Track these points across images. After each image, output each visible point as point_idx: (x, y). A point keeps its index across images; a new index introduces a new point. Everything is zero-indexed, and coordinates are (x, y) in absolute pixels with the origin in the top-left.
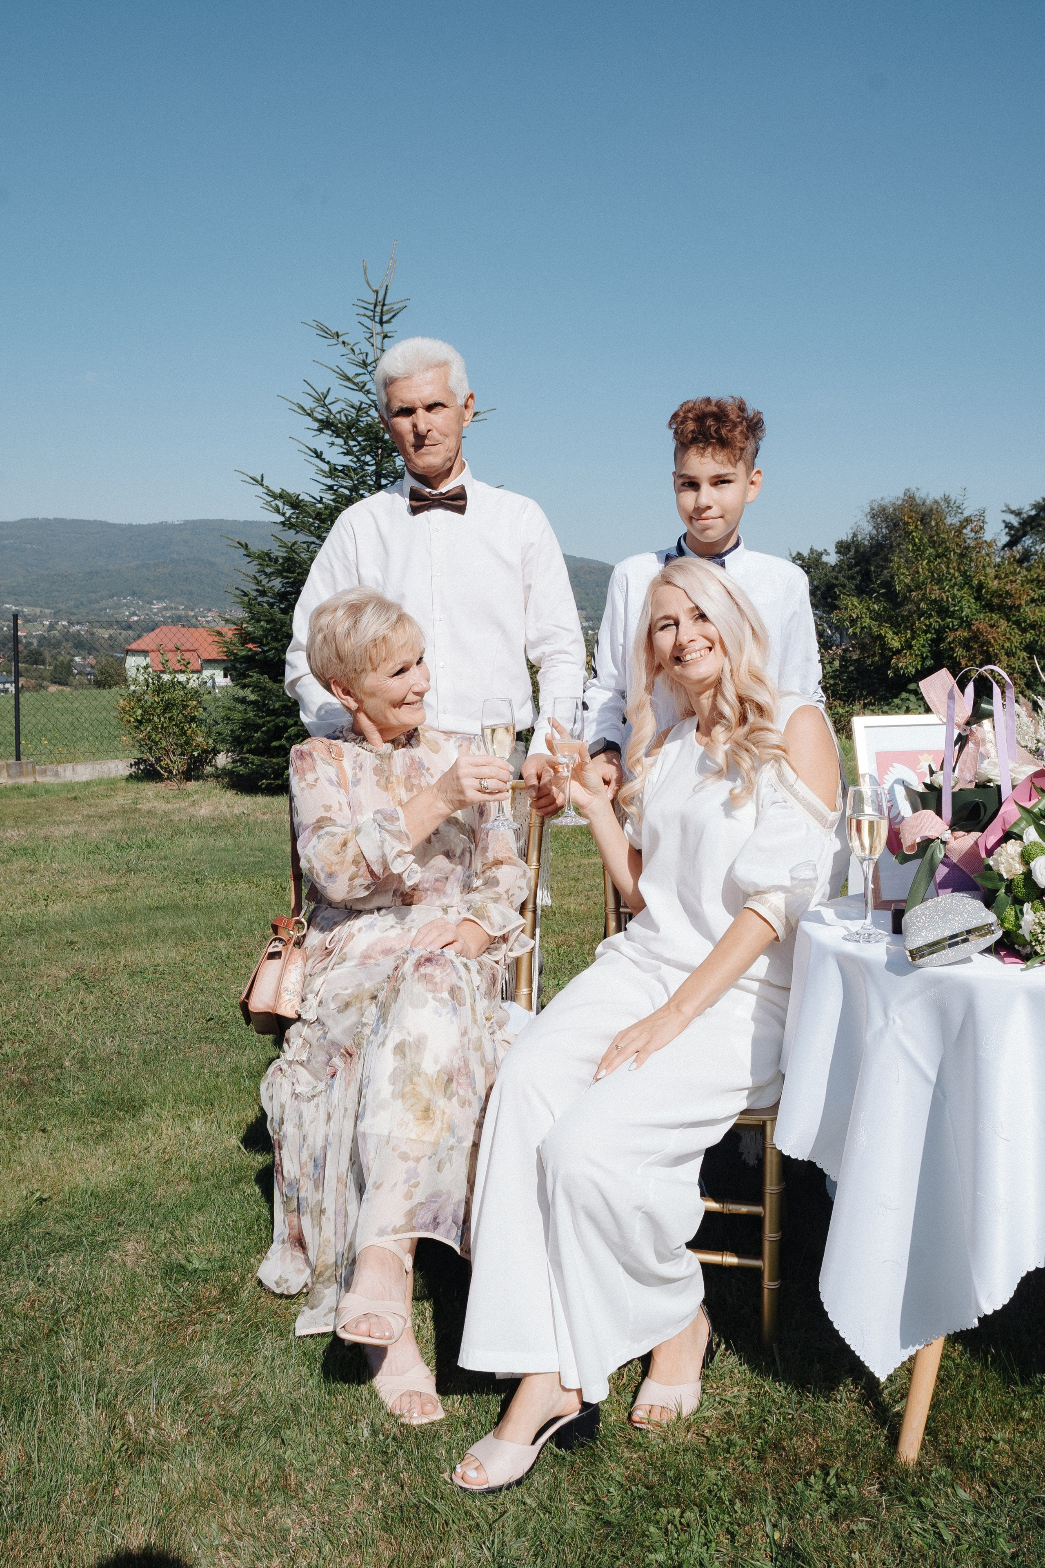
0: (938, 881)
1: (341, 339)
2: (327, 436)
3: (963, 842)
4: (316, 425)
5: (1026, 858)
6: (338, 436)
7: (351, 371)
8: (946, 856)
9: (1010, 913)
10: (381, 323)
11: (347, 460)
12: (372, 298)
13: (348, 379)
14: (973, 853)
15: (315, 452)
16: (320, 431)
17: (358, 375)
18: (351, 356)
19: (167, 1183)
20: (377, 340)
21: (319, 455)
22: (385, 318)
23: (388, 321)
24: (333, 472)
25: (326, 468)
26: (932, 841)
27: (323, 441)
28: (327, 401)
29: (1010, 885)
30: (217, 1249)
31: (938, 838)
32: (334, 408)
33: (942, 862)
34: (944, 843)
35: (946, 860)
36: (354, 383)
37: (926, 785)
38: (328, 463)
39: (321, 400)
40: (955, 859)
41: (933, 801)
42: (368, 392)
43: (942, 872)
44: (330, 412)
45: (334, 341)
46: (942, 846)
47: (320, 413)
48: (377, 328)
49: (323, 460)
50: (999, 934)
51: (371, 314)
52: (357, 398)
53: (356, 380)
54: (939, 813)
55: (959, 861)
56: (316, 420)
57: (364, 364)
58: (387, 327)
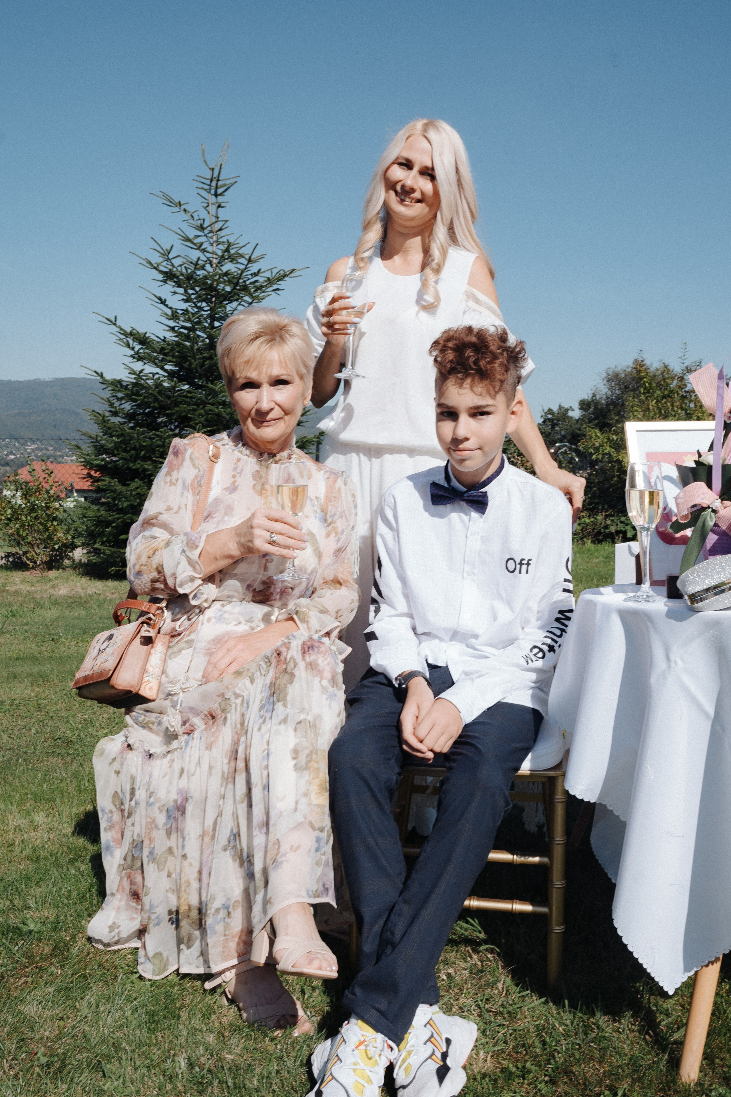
0: (708, 548)
1: (183, 207)
2: (170, 286)
4: (160, 277)
6: (179, 286)
7: (192, 233)
8: (716, 525)
10: (216, 195)
11: (185, 306)
12: (208, 174)
13: (188, 240)
15: (160, 299)
16: (165, 282)
18: (191, 221)
19: (10, 862)
20: (212, 209)
21: (163, 302)
22: (219, 191)
23: (221, 194)
24: (174, 316)
25: (169, 312)
26: (703, 509)
27: (167, 290)
28: (171, 256)
30: (50, 913)
31: (709, 507)
32: (177, 262)
33: (713, 531)
34: (714, 511)
35: (716, 528)
36: (193, 243)
37: (695, 462)
38: (171, 308)
39: (166, 255)
40: (724, 527)
41: (703, 474)
42: (204, 251)
43: (712, 539)
44: (173, 265)
45: (177, 209)
46: (713, 514)
47: (164, 266)
48: (212, 199)
49: (167, 306)
51: (207, 187)
53: (195, 241)
54: (710, 485)
55: (728, 528)
56: (161, 272)
57: (202, 228)
58: (220, 199)
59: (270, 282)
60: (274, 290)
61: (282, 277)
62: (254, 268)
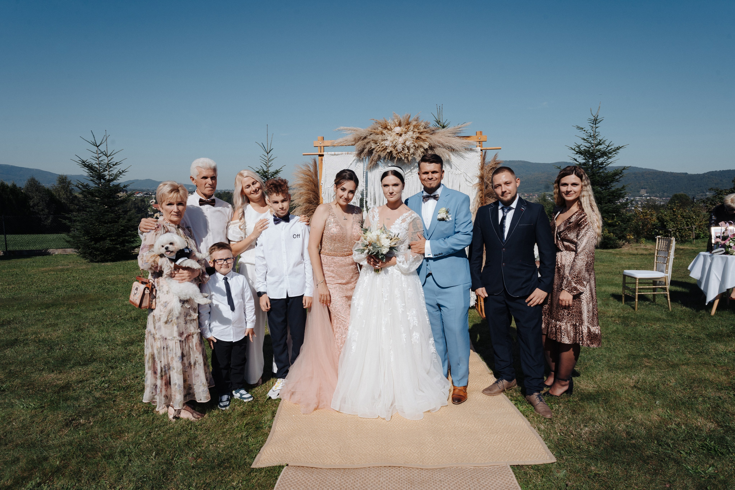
1: (584, 129)
2: (578, 155)
3: (723, 242)
4: (576, 153)
5: (730, 243)
6: (582, 155)
9: (727, 249)
11: (584, 161)
12: (593, 118)
13: (585, 140)
14: (724, 243)
15: (574, 159)
16: (577, 154)
17: (587, 138)
18: (586, 134)
20: (594, 129)
21: (576, 160)
22: (597, 123)
27: (577, 157)
29: (727, 246)
32: (582, 149)
36: (587, 141)
39: (579, 147)
42: (591, 143)
43: (720, 246)
45: (581, 130)
47: (577, 150)
48: (594, 126)
49: (577, 161)
50: (725, 251)
51: (593, 122)
52: (588, 145)
56: (576, 151)
57: (591, 136)
58: (597, 125)
59: (614, 151)
60: (616, 153)
61: (618, 148)
62: (609, 148)
